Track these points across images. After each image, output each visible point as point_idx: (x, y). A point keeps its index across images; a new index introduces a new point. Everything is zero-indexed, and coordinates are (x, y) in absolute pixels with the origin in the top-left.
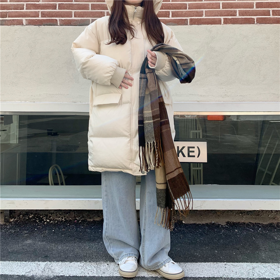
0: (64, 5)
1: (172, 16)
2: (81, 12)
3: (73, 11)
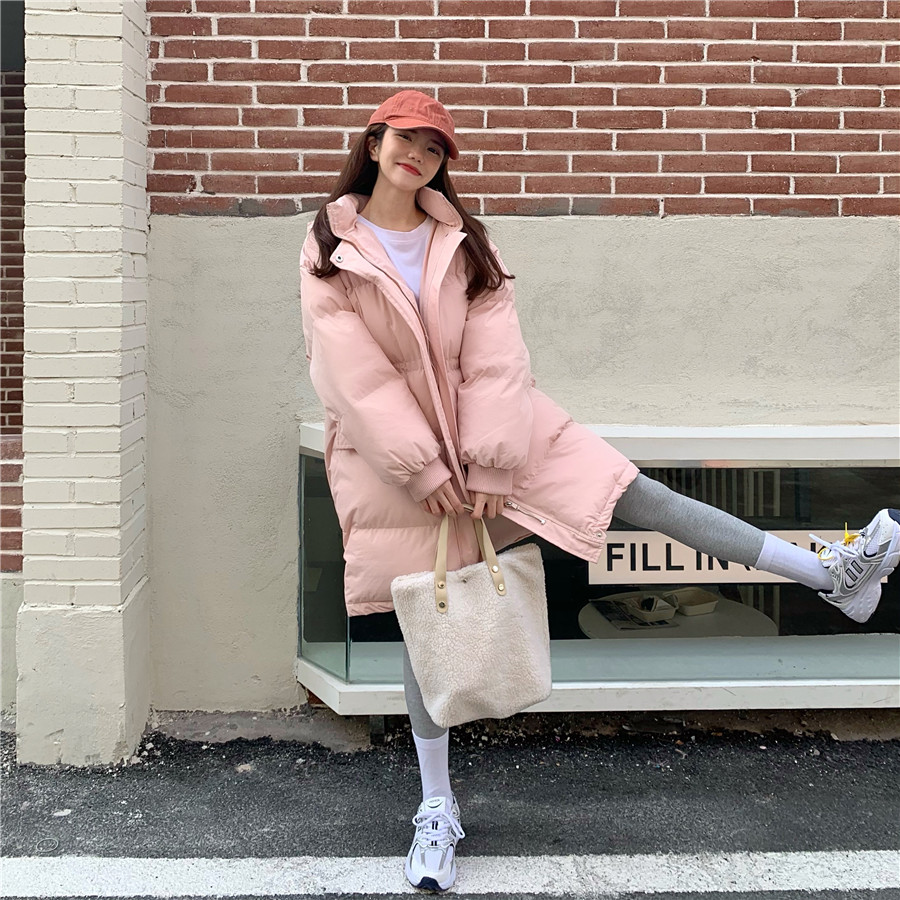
0: (498, 159)
1: (797, 192)
2: (544, 178)
3: (523, 176)
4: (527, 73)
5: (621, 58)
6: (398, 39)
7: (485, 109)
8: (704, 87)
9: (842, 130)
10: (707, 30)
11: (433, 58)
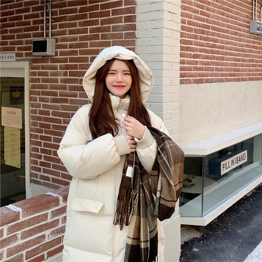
1: (237, 76)
4: (210, 45)
5: (221, 43)
6: (193, 33)
7: (205, 54)
8: (229, 51)
9: (241, 62)
10: (229, 37)
11: (198, 39)
